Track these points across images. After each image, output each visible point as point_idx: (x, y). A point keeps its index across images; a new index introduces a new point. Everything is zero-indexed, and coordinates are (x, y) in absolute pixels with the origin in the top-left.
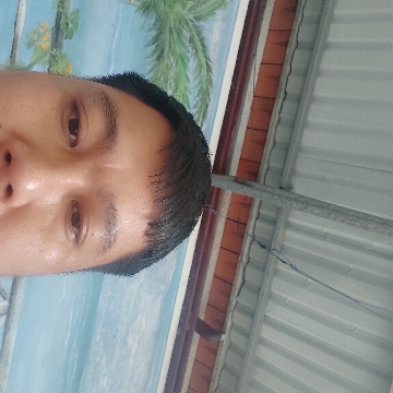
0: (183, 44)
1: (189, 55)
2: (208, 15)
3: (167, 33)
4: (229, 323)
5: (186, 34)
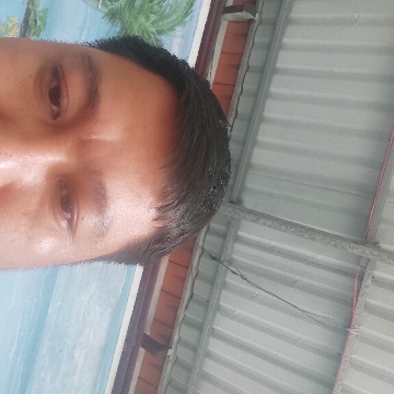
2: (169, 30)
4: (176, 338)
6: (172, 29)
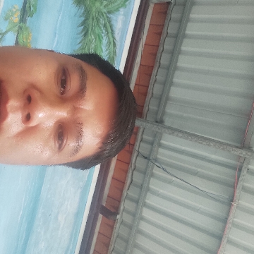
0: (100, 28)
1: (103, 35)
2: (115, 10)
3: (91, 20)
4: (122, 208)
5: (102, 21)
6: (117, 10)
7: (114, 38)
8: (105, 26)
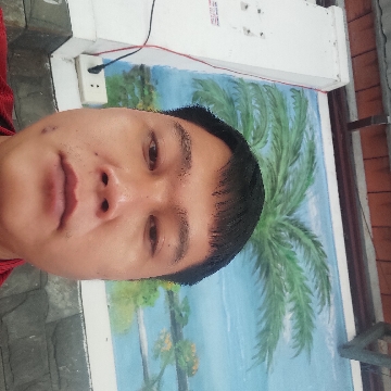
1: (294, 249)
7: (312, 237)
8: (292, 235)
